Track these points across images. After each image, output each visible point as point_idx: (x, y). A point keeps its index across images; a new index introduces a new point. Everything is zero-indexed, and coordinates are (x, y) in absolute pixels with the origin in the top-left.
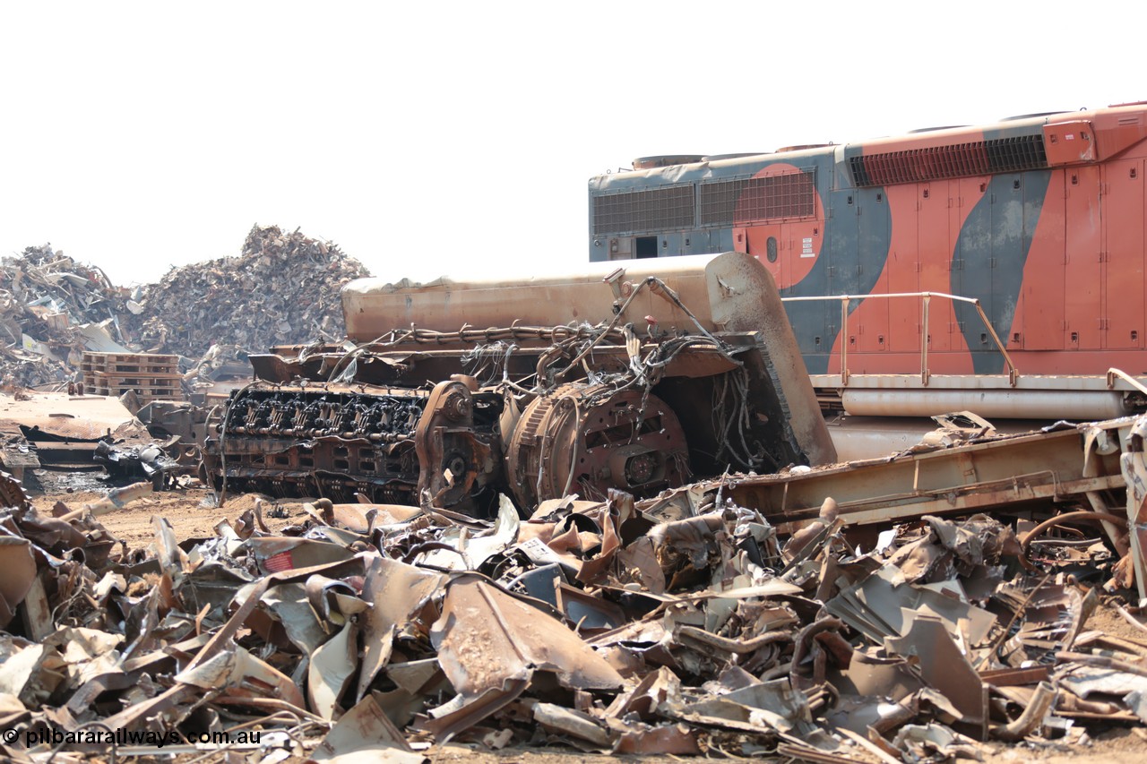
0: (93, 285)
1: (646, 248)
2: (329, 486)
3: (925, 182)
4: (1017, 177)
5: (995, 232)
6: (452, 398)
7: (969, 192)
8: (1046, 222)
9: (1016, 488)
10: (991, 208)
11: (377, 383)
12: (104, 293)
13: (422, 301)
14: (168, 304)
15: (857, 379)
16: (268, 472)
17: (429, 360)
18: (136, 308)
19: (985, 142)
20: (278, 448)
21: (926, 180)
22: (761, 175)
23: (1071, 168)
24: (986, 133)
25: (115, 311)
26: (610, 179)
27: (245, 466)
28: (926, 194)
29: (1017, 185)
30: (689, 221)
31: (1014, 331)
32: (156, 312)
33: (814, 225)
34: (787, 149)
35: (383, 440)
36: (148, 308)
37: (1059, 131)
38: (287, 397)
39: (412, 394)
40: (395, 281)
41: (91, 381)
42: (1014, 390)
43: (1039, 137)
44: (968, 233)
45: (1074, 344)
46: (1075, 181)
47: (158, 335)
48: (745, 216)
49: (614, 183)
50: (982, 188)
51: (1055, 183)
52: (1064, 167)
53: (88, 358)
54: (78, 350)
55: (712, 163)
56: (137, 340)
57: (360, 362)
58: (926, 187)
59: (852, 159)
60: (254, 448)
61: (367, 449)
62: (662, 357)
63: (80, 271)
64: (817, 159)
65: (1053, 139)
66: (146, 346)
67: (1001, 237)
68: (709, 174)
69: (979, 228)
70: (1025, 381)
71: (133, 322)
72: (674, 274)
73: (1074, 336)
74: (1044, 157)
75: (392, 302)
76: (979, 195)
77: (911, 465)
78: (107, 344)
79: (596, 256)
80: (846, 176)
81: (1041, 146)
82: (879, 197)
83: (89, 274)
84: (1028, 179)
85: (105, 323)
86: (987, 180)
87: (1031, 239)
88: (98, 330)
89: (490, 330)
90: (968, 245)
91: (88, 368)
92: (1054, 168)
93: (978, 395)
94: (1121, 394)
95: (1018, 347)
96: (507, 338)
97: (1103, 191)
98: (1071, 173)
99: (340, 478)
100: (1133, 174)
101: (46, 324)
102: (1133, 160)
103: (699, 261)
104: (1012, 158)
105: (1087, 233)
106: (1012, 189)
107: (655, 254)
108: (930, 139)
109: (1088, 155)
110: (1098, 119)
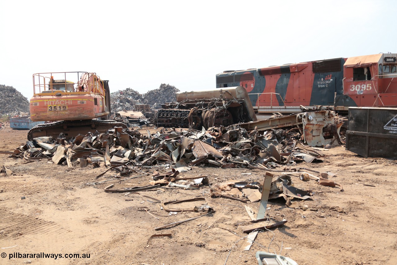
0: (136, 94)
1: (226, 86)
2: (174, 125)
5: (282, 83)
6: (194, 111)
7: (278, 76)
8: (290, 81)
9: (286, 124)
10: (282, 79)
11: (182, 109)
12: (138, 95)
13: (189, 95)
14: (148, 97)
15: (260, 107)
16: (164, 123)
17: (190, 105)
18: (143, 97)
20: (166, 120)
21: (271, 74)
22: (244, 74)
24: (281, 67)
25: (140, 98)
26: (219, 74)
27: (161, 122)
28: (271, 77)
29: (286, 75)
30: (232, 81)
31: (285, 99)
32: (146, 98)
33: (253, 82)
34: (249, 69)
35: (183, 118)
36: (145, 97)
37: (292, 67)
38: (167, 111)
39: (187, 110)
40: (184, 92)
41: (137, 109)
42: (285, 109)
43: (289, 67)
44: (278, 83)
46: (295, 75)
47: (147, 102)
48: (242, 80)
49: (220, 75)
50: (280, 76)
51: (292, 75)
53: (136, 106)
54: (134, 105)
55: (236, 72)
56: (143, 103)
57: (179, 105)
59: (259, 71)
60: (162, 120)
61: (180, 119)
62: (228, 104)
63: (135, 92)
64: (253, 71)
66: (145, 104)
67: (283, 84)
68: (236, 74)
69: (280, 82)
70: (287, 107)
71: (143, 100)
72: (230, 90)
73: (295, 100)
74: (290, 71)
75: (184, 95)
77: (269, 121)
78: (138, 103)
79: (217, 87)
80: (258, 74)
81: (289, 69)
82: (264, 77)
83: (136, 92)
85: (138, 100)
86: (281, 74)
87: (288, 84)
88: (137, 101)
89: (200, 100)
90: (278, 85)
91: (136, 107)
92: (292, 72)
93: (280, 110)
94: (302, 109)
95: (286, 102)
96: (203, 101)
97: (299, 76)
98: (294, 73)
99: (176, 124)
100: (303, 74)
101: (129, 100)
102: (303, 71)
103: (235, 88)
104: (285, 71)
105: (297, 83)
106: (285, 76)
107: (227, 87)
108: (272, 68)
109: (296, 71)
110: (298, 65)
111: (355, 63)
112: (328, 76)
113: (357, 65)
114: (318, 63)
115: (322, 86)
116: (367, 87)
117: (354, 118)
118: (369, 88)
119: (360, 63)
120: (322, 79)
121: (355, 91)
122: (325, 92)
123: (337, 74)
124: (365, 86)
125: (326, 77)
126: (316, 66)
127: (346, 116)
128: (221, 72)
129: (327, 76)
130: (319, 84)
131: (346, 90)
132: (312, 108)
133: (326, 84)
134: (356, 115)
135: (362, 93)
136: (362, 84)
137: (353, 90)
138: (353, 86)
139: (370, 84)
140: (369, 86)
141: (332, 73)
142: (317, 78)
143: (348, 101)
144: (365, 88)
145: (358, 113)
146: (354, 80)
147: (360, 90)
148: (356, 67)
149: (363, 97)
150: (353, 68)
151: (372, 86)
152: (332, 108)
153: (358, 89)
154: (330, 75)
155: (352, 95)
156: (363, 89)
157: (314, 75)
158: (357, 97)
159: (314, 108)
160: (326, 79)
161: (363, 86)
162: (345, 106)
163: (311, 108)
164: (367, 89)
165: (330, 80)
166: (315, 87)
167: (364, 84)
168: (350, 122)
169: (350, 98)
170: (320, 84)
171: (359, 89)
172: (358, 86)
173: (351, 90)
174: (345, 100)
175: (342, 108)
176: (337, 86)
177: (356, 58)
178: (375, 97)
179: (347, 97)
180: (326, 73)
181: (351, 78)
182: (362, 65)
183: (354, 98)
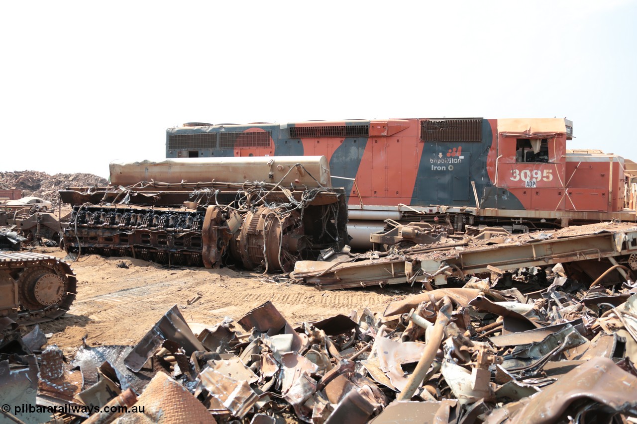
1: (193, 154)
3: (318, 138)
4: (355, 139)
5: (346, 157)
6: (218, 213)
7: (336, 143)
8: (366, 154)
9: (578, 256)
10: (345, 149)
13: (156, 170)
16: (101, 245)
17: (167, 195)
19: (346, 127)
21: (319, 137)
23: (377, 138)
24: (346, 123)
26: (177, 129)
28: (318, 142)
29: (355, 141)
30: (214, 146)
31: (353, 190)
33: (270, 150)
34: (255, 123)
37: (375, 125)
40: (140, 161)
42: (362, 210)
43: (367, 126)
44: (335, 156)
45: (375, 195)
46: (376, 142)
48: (240, 145)
49: (179, 131)
50: (341, 141)
51: (369, 142)
52: (373, 137)
55: (224, 126)
57: (130, 195)
58: (319, 140)
59: (291, 128)
60: (92, 233)
64: (273, 127)
65: (373, 127)
67: (348, 159)
68: (223, 130)
69: (340, 155)
70: (366, 207)
73: (375, 192)
74: (368, 133)
75: (138, 170)
76: (340, 144)
79: (167, 157)
80: (287, 136)
81: (367, 129)
82: (299, 142)
84: (361, 140)
86: (343, 139)
87: (361, 160)
89: (199, 183)
90: (335, 160)
92: (370, 137)
94: (401, 212)
95: (354, 195)
97: (387, 147)
100: (398, 141)
102: (398, 136)
104: (355, 132)
105: (380, 159)
106: (353, 143)
109: (385, 134)
110: (389, 122)
111: (520, 130)
112: (455, 149)
113: (525, 133)
114: (434, 123)
115: (439, 168)
116: (545, 175)
118: (548, 177)
119: (530, 130)
120: (441, 154)
121: (520, 181)
122: (446, 179)
123: (474, 147)
124: (539, 172)
125: (450, 151)
126: (428, 129)
129: (452, 149)
130: (432, 164)
131: (502, 178)
132: (418, 210)
135: (535, 186)
136: (534, 168)
137: (517, 179)
138: (515, 172)
139: (549, 169)
140: (547, 173)
141: (464, 144)
142: (427, 152)
144: (539, 176)
146: (517, 160)
147: (531, 179)
148: (523, 137)
149: (537, 193)
150: (517, 139)
151: (554, 174)
152: (471, 212)
153: (526, 177)
154: (457, 148)
155: (515, 189)
156: (536, 178)
157: (422, 145)
158: (525, 193)
159: (431, 211)
160: (448, 155)
161: (536, 174)
162: (499, 208)
164: (545, 179)
165: (458, 158)
166: (425, 170)
167: (538, 169)
169: (511, 194)
170: (435, 164)
171: (528, 179)
172: (526, 174)
173: (512, 179)
174: (499, 197)
175: (494, 211)
176: (472, 169)
177: (517, 121)
178: (560, 193)
179: (503, 191)
180: (449, 144)
181: (511, 157)
182: (534, 134)
183: (519, 195)
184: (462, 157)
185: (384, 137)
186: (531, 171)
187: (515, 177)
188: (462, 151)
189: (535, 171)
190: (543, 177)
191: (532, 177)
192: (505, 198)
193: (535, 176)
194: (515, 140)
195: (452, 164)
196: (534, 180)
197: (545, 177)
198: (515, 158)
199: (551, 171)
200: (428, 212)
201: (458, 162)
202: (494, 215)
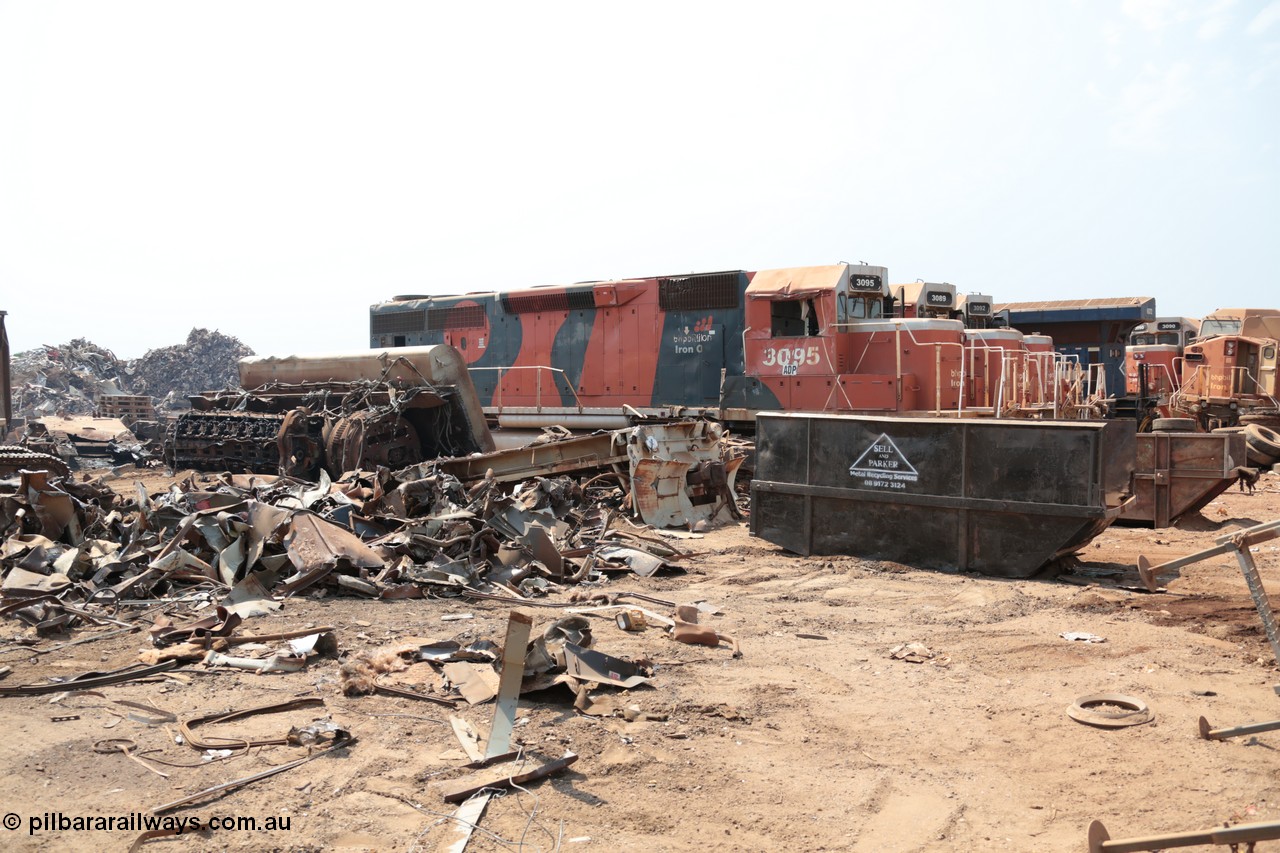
0: (107, 359)
1: (400, 342)
2: (231, 465)
4: (582, 311)
5: (572, 338)
6: (297, 419)
7: (559, 318)
8: (595, 333)
9: (580, 462)
10: (570, 326)
11: (257, 411)
12: (112, 364)
13: (281, 368)
14: (147, 370)
15: (506, 409)
16: (199, 459)
17: (285, 399)
18: (130, 371)
19: (567, 294)
20: (204, 446)
22: (458, 306)
23: (607, 308)
24: (567, 289)
25: (118, 373)
26: (381, 306)
27: (187, 455)
28: (539, 318)
29: (581, 315)
30: (421, 328)
31: (580, 386)
32: (141, 374)
33: (485, 331)
34: (472, 293)
35: (260, 441)
36: (136, 371)
37: (600, 290)
38: (209, 418)
39: (275, 417)
40: (267, 358)
41: (105, 410)
42: (581, 414)
43: (591, 292)
44: (559, 337)
45: (608, 393)
46: (608, 314)
47: (141, 386)
48: (450, 326)
49: (383, 308)
50: (566, 316)
51: (599, 313)
52: (603, 307)
53: (103, 398)
54: (98, 394)
55: (434, 299)
56: (130, 389)
57: (248, 399)
58: (539, 314)
59: (503, 299)
60: (191, 446)
61: (252, 445)
62: (407, 398)
63: (100, 352)
64: (486, 299)
65: (598, 293)
66: (135, 392)
67: (574, 340)
68: (432, 305)
69: (564, 335)
70: (586, 410)
71: (128, 379)
72: (413, 355)
73: (608, 389)
74: (593, 302)
75: (265, 369)
76: (564, 319)
77: (531, 452)
78: (114, 390)
79: (373, 345)
80: (500, 309)
81: (592, 297)
82: (516, 319)
83: (104, 353)
84: (587, 313)
85: (113, 380)
86: (568, 312)
87: (588, 341)
88: (110, 383)
89: (317, 383)
90: (559, 344)
91: (103, 403)
92: (598, 308)
93: (564, 417)
94: (629, 416)
95: (582, 393)
96: (326, 387)
97: (620, 320)
98: (606, 310)
99: (236, 461)
100: (633, 312)
101: (82, 380)
102: (633, 305)
103: (426, 349)
104: (579, 302)
105: (613, 340)
106: (579, 316)
107: (404, 345)
108: (541, 291)
109: (613, 302)
110: (618, 285)
111: (777, 287)
112: (704, 320)
113: (781, 291)
114: (675, 282)
115: (686, 350)
116: (809, 355)
117: (771, 445)
118: (813, 358)
119: (788, 287)
120: (687, 328)
121: (776, 365)
122: (695, 365)
123: (728, 315)
124: (803, 351)
125: (698, 323)
126: (668, 292)
127: (752, 438)
128: (385, 298)
129: (700, 320)
130: (677, 344)
131: (753, 362)
132: (656, 412)
133: (698, 343)
134: (776, 435)
135: (795, 373)
136: (796, 345)
137: (772, 363)
138: (771, 353)
139: (815, 346)
140: (813, 352)
141: (716, 313)
142: (671, 327)
143: (758, 393)
144: (802, 357)
145: (782, 428)
146: (773, 334)
147: (790, 363)
148: (779, 298)
149: (798, 383)
150: (772, 302)
151: (821, 353)
152: (713, 414)
153: (784, 360)
154: (707, 319)
155: (770, 378)
156: (798, 361)
157: (662, 316)
158: (782, 383)
159: (663, 414)
160: (697, 329)
161: (799, 354)
162: (749, 408)
163: (654, 414)
164: (809, 362)
165: (707, 333)
166: (666, 352)
167: (801, 347)
168: (762, 454)
169: (764, 386)
170: (680, 345)
171: (787, 361)
172: (784, 353)
173: (765, 363)
174: (749, 391)
175: (742, 414)
176: (727, 350)
177: (779, 273)
178: (829, 383)
179: (754, 382)
180: (696, 313)
181: (765, 329)
182: (794, 292)
183: (774, 387)
184: (712, 332)
185: (613, 306)
186: (792, 349)
187: (769, 360)
188: (714, 322)
189: (797, 350)
190: (807, 358)
191: (792, 360)
192: (756, 392)
193: (796, 357)
194: (769, 303)
195: (701, 343)
196: (795, 363)
197: (808, 358)
198: (770, 331)
199: (817, 349)
200: (659, 415)
201: (707, 339)
202: (742, 418)
